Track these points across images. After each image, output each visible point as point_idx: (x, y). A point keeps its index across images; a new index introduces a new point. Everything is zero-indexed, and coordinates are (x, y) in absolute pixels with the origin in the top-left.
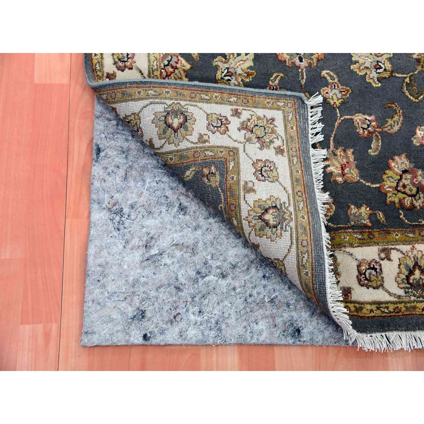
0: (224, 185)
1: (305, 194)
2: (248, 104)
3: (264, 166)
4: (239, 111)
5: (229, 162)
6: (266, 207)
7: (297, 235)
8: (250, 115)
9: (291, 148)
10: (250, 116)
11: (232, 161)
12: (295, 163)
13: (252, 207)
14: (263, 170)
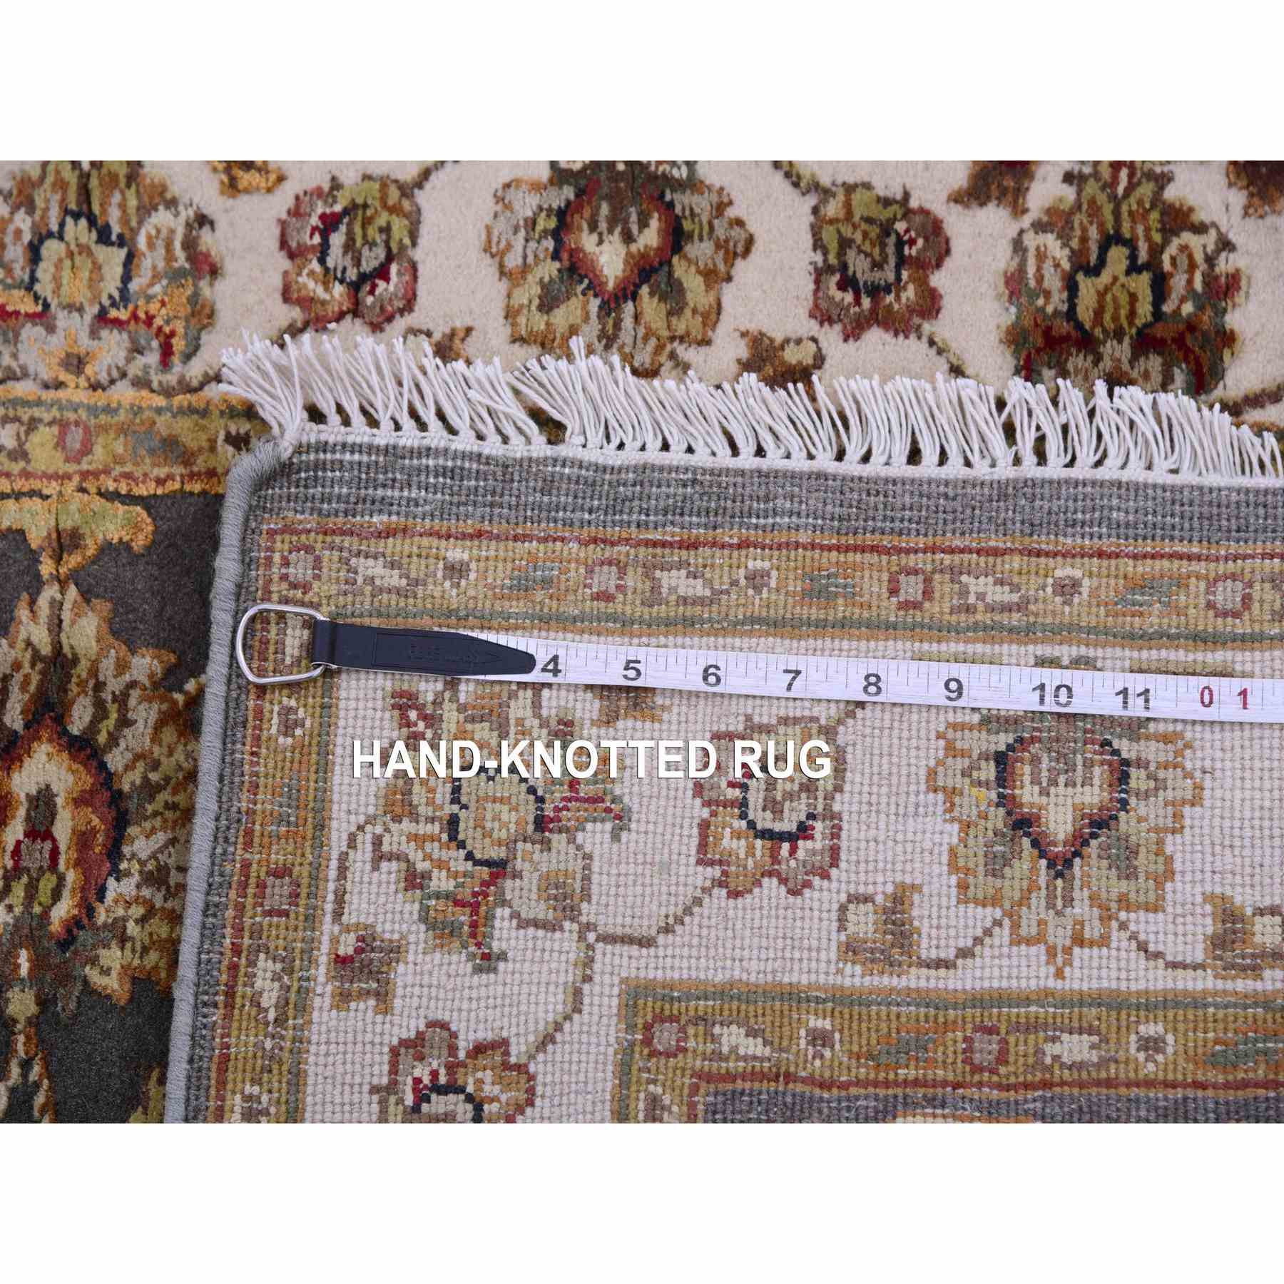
0: (857, 1098)
1: (908, 551)
2: (301, 872)
3: (743, 816)
4: (347, 946)
5: (718, 1056)
6: (1000, 825)
7: (1178, 636)
8: (376, 868)
9: (597, 597)
10: (384, 865)
11: (714, 1039)
12: (698, 589)
13: (998, 913)
14: (769, 825)
